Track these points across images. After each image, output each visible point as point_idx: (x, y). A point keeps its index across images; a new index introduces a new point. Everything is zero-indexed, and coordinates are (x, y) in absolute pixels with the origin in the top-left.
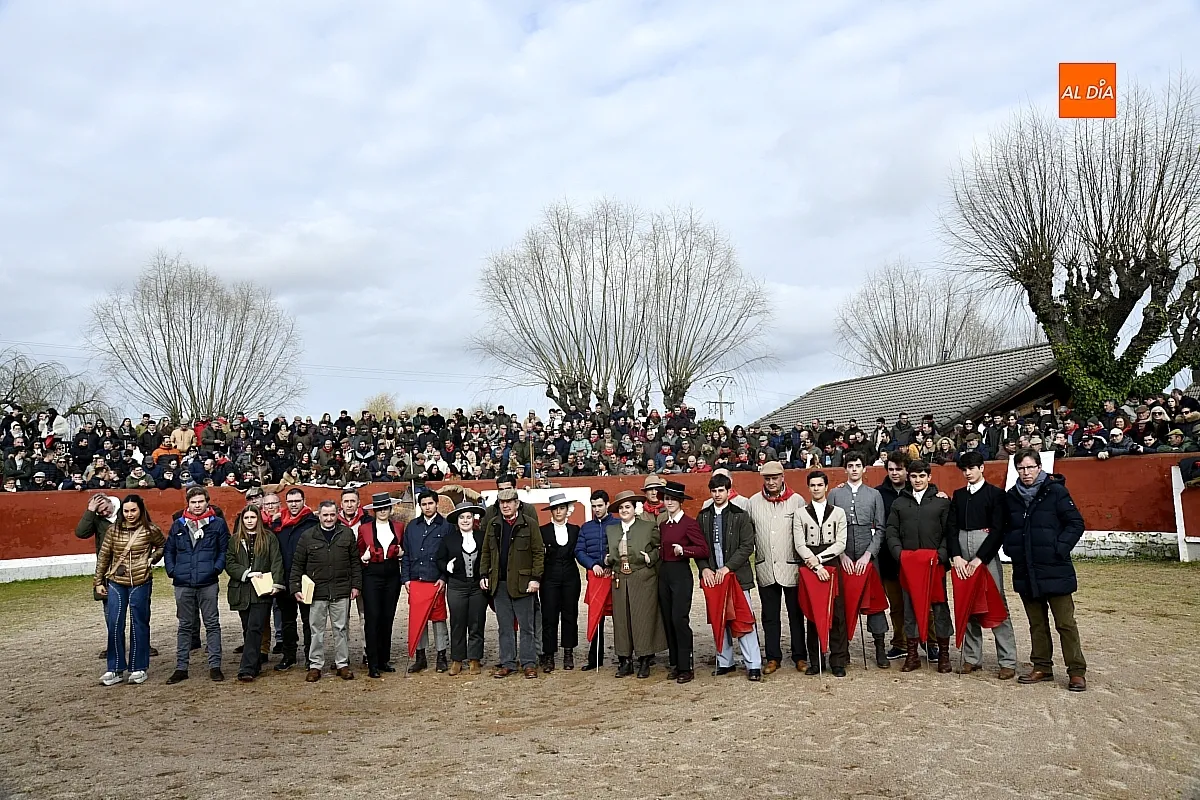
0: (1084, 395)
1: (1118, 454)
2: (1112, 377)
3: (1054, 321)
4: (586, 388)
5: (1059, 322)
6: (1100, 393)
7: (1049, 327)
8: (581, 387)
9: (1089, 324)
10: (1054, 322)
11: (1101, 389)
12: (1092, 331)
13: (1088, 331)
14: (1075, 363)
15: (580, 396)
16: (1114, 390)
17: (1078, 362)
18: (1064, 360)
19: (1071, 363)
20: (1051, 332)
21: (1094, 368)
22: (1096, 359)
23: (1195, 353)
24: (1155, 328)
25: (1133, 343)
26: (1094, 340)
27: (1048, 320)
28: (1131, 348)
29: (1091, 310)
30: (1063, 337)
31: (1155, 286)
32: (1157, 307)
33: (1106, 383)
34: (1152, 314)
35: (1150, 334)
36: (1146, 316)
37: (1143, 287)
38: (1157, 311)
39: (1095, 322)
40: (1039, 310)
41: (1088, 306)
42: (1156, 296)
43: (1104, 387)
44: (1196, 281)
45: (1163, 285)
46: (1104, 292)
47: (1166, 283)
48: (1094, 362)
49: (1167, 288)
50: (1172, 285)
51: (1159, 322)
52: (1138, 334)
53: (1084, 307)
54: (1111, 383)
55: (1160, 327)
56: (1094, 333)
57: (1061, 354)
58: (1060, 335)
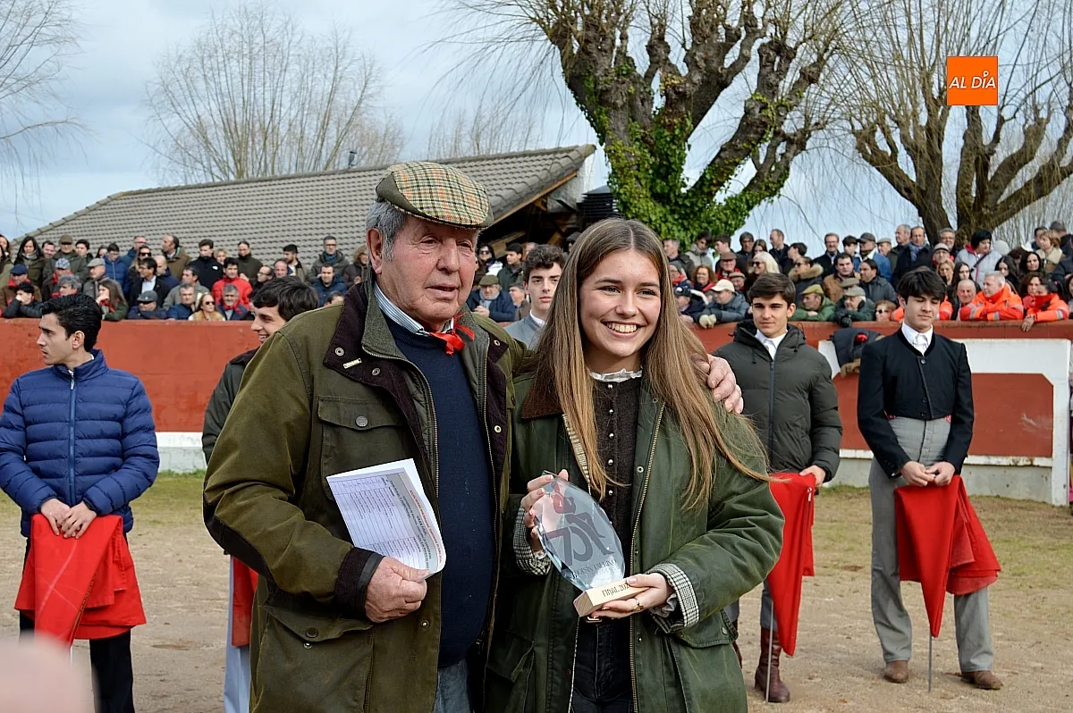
1: (727, 321)
2: (685, 206)
3: (615, 104)
5: (622, 107)
6: (664, 228)
7: (607, 113)
9: (669, 115)
10: (615, 106)
11: (665, 222)
12: (671, 127)
13: (664, 126)
14: (637, 178)
16: (682, 225)
17: (641, 175)
18: (621, 169)
19: (631, 176)
20: (608, 123)
21: (662, 188)
22: (668, 174)
23: (779, 181)
24: (756, 132)
25: (722, 155)
26: (672, 141)
27: (607, 101)
28: (718, 160)
29: (677, 93)
30: (625, 131)
31: (765, 66)
32: (765, 100)
33: (673, 212)
34: (757, 110)
35: (749, 142)
36: (747, 112)
37: (736, 69)
38: (764, 107)
39: (679, 114)
40: (596, 83)
41: (674, 87)
42: (767, 85)
43: (670, 218)
44: (814, 69)
45: (775, 69)
46: (698, 67)
47: (779, 65)
48: (665, 178)
49: (782, 73)
50: (788, 69)
51: (765, 124)
52: (731, 140)
53: (666, 87)
54: (680, 214)
55: (764, 133)
56: (674, 130)
57: (618, 159)
58: (622, 128)
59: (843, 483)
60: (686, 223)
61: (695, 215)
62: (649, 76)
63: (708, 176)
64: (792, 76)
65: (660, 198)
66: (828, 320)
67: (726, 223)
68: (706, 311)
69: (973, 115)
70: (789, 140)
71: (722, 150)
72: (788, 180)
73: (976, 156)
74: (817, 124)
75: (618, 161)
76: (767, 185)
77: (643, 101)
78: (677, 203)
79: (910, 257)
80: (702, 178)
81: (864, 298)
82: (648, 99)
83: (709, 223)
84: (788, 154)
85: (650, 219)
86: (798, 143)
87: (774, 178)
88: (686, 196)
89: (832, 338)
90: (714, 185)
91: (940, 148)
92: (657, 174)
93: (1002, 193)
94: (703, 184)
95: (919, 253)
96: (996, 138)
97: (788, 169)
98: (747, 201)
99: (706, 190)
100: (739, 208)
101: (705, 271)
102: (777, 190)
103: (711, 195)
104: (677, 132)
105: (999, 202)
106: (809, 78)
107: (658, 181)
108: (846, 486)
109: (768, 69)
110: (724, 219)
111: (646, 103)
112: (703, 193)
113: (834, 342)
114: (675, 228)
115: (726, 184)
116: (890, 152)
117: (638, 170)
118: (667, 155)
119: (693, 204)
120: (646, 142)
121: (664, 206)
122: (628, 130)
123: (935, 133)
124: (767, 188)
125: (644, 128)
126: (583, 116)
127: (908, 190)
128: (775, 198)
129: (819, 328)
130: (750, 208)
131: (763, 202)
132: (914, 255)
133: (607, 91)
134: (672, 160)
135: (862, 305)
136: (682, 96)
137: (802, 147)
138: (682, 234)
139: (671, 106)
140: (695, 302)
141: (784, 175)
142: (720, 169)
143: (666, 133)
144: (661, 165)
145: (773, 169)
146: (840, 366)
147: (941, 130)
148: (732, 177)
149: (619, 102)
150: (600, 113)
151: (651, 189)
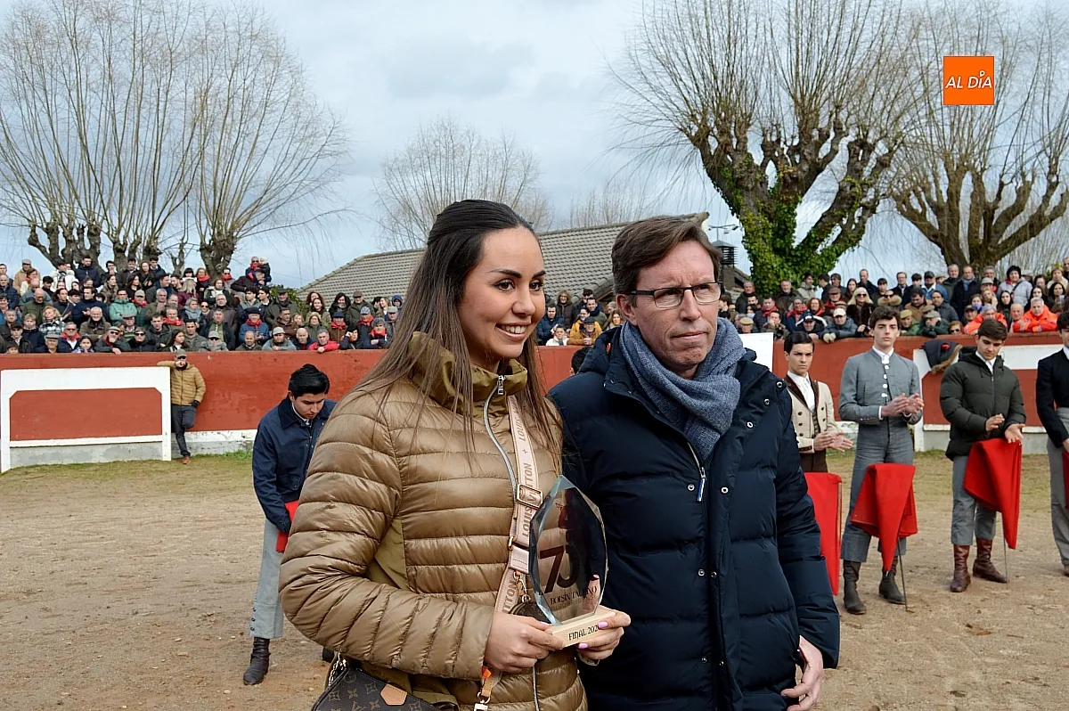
0: (768, 273)
1: (844, 337)
2: (796, 256)
3: (747, 188)
4: (94, 233)
5: (752, 189)
6: (781, 273)
7: (741, 194)
8: (89, 233)
9: (786, 193)
10: (747, 189)
11: (782, 268)
12: (787, 202)
13: (783, 201)
14: (763, 238)
15: (88, 246)
16: (795, 269)
18: (752, 233)
19: (759, 237)
20: (742, 200)
21: (781, 244)
22: (784, 234)
23: (858, 236)
24: (848, 204)
25: (823, 220)
26: (788, 212)
27: (741, 186)
28: (820, 224)
29: (792, 178)
30: (754, 206)
31: (853, 157)
32: (854, 181)
33: (787, 261)
34: (848, 188)
35: (843, 210)
36: (841, 190)
37: (828, 159)
38: (853, 186)
39: (793, 193)
40: (733, 172)
41: (789, 174)
42: (854, 169)
43: (786, 265)
44: (887, 158)
45: (860, 159)
46: (806, 160)
47: (863, 156)
48: (782, 237)
49: (865, 161)
50: (869, 159)
51: (854, 198)
52: (829, 209)
53: (784, 174)
54: (792, 262)
55: (853, 203)
56: (789, 204)
57: (750, 225)
58: (752, 204)
59: (936, 448)
60: (797, 268)
61: (804, 262)
62: (764, 165)
63: (813, 235)
64: (872, 162)
65: (778, 251)
66: (918, 335)
67: (823, 267)
68: (825, 331)
69: (978, 180)
70: (865, 208)
71: (823, 216)
72: (864, 236)
73: (984, 211)
74: (883, 195)
75: (750, 227)
76: (850, 239)
77: (761, 183)
78: (790, 255)
79: (963, 287)
80: (809, 235)
81: (940, 319)
82: (764, 182)
83: (811, 267)
84: (864, 217)
85: (772, 267)
86: (871, 209)
87: (855, 234)
88: (797, 249)
89: (923, 348)
90: (817, 241)
91: (958, 205)
92: (776, 234)
93: (1001, 236)
94: (809, 241)
95: (970, 285)
96: (999, 196)
97: (864, 227)
98: (836, 251)
99: (812, 245)
100: (831, 257)
101: (817, 301)
102: (857, 242)
103: (816, 248)
104: (791, 206)
105: (1000, 242)
106: (883, 164)
107: (778, 239)
108: (937, 450)
109: (855, 159)
110: (821, 264)
111: (763, 185)
112: (809, 247)
113: (925, 350)
114: (789, 272)
115: (825, 240)
116: (920, 210)
117: (764, 232)
118: (785, 221)
119: (802, 255)
120: (765, 212)
121: (781, 257)
122: (756, 206)
123: (954, 195)
124: (850, 241)
125: (764, 202)
126: (719, 195)
127: (935, 236)
128: (855, 248)
129: (911, 341)
130: (838, 255)
131: (847, 251)
132: (966, 287)
133: (742, 178)
134: (788, 225)
135: (938, 323)
136: (796, 180)
137: (874, 211)
138: (795, 276)
139: (787, 187)
140: (818, 324)
141: (862, 232)
142: (821, 229)
143: (784, 206)
144: (779, 229)
145: (854, 227)
146: (931, 367)
147: (958, 193)
148: (831, 235)
149: (750, 186)
150: (736, 195)
151: (773, 245)
